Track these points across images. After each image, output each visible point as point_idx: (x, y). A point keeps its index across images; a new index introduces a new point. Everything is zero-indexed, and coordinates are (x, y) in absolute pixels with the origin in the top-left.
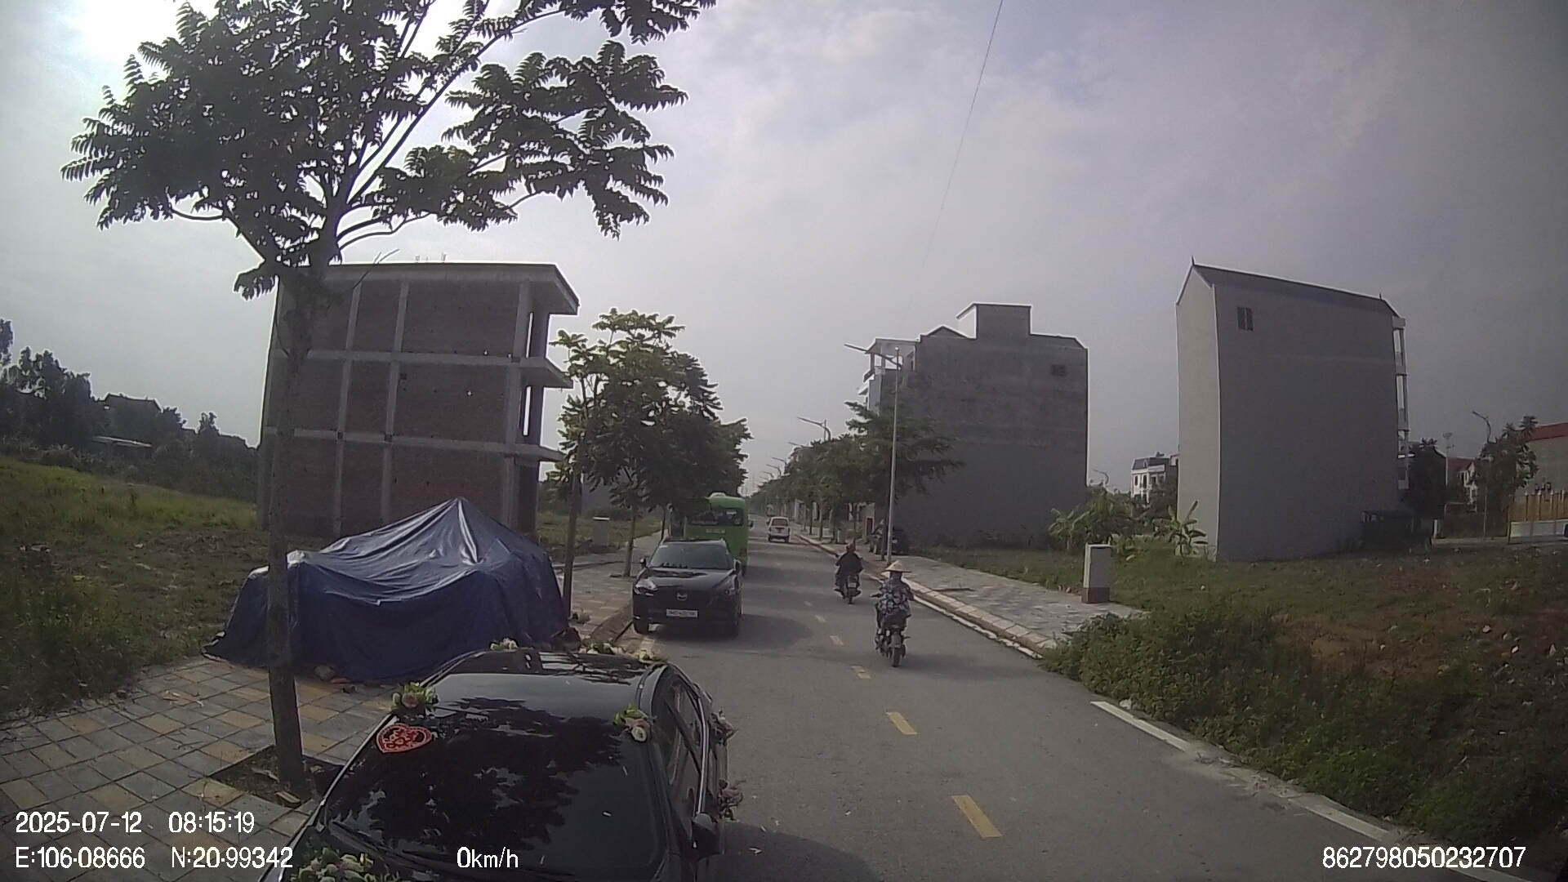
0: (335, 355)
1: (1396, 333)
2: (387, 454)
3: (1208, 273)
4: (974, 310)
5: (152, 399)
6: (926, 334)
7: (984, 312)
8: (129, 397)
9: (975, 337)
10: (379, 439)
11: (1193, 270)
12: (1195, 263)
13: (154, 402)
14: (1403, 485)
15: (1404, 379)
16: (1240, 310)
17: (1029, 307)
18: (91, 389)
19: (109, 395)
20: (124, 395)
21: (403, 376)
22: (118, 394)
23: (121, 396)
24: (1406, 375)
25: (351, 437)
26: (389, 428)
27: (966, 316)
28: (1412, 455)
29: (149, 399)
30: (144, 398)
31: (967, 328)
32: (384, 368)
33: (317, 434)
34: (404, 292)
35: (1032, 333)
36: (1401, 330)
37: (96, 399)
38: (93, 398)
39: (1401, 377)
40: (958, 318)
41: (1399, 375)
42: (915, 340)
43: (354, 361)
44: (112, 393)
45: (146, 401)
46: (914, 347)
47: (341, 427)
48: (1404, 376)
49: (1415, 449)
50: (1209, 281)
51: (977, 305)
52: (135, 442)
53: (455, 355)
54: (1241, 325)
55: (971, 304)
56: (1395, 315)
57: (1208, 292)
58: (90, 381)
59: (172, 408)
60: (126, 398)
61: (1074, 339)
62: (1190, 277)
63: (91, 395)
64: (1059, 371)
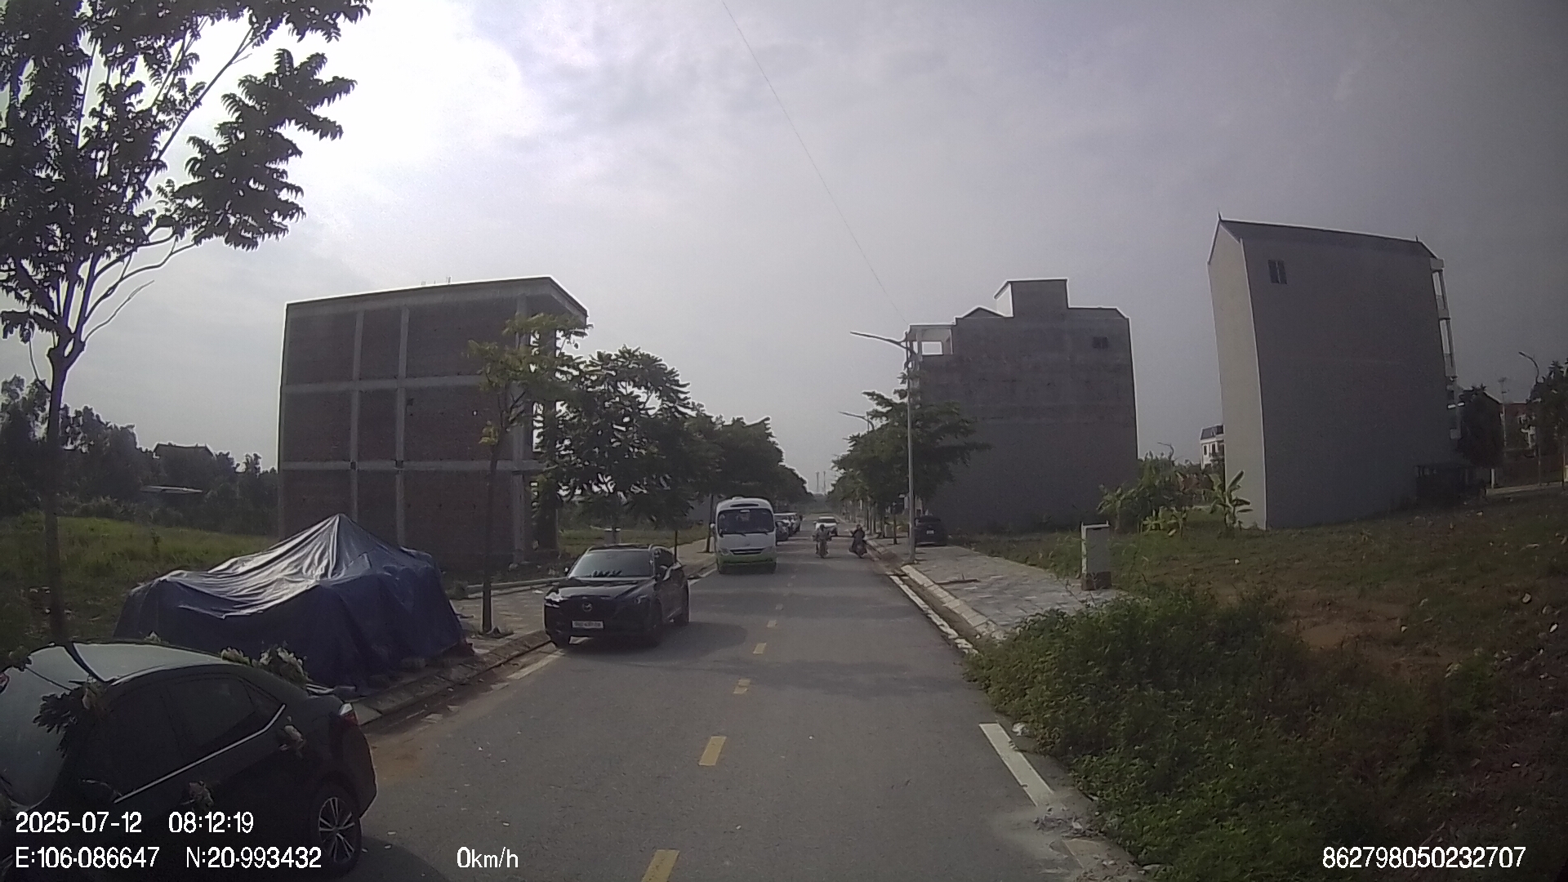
0: (343, 386)
1: (1436, 276)
2: (399, 479)
3: (1236, 228)
4: (1009, 288)
5: (203, 445)
6: (962, 316)
7: (1020, 289)
8: (178, 445)
9: (1011, 315)
10: (390, 465)
11: (1221, 226)
12: (1223, 218)
13: (206, 449)
14: (1455, 434)
15: (1448, 323)
16: (1272, 264)
17: (1065, 281)
18: (137, 440)
19: (158, 445)
20: (173, 443)
21: (410, 402)
22: (167, 443)
23: (170, 445)
24: (1449, 319)
25: (361, 466)
26: (400, 456)
27: (1002, 295)
28: (1462, 404)
29: (199, 445)
30: (194, 445)
31: (1004, 307)
32: (389, 395)
33: (331, 465)
34: (405, 319)
35: (1070, 306)
36: (1440, 272)
37: (144, 450)
38: (141, 449)
39: (1444, 321)
40: (996, 297)
41: (1442, 319)
42: (950, 323)
43: (361, 391)
44: (161, 443)
45: (196, 447)
46: (950, 330)
47: (353, 457)
48: (1447, 319)
49: (1467, 396)
50: (1237, 235)
51: (1011, 283)
52: (185, 489)
53: (459, 377)
54: (1274, 279)
55: (1005, 282)
56: (1434, 257)
57: (1236, 248)
58: (135, 432)
59: (225, 453)
60: (175, 446)
61: (1115, 309)
62: (1219, 233)
63: (138, 446)
64: (1101, 343)
